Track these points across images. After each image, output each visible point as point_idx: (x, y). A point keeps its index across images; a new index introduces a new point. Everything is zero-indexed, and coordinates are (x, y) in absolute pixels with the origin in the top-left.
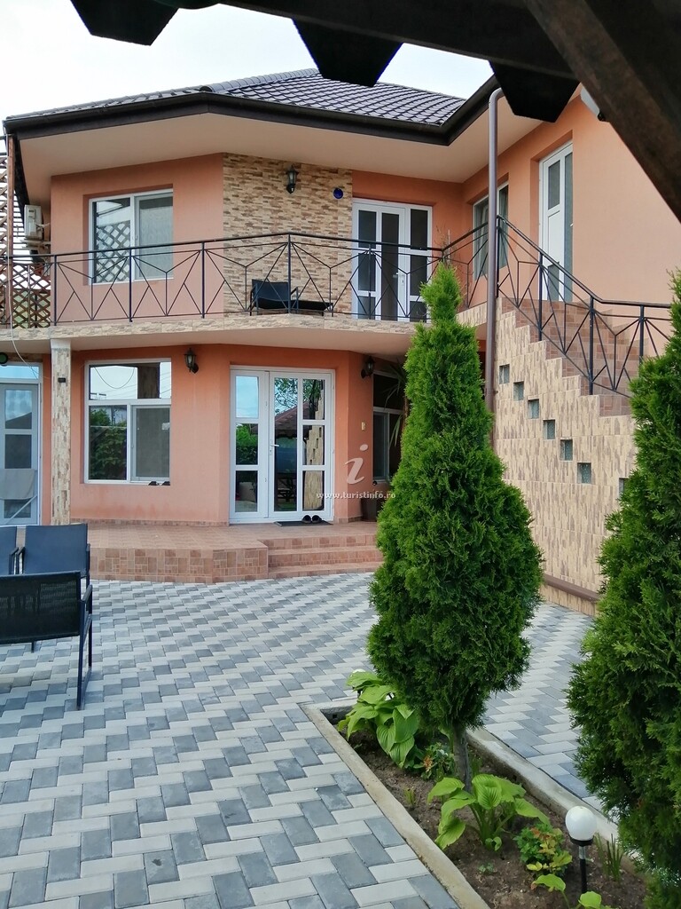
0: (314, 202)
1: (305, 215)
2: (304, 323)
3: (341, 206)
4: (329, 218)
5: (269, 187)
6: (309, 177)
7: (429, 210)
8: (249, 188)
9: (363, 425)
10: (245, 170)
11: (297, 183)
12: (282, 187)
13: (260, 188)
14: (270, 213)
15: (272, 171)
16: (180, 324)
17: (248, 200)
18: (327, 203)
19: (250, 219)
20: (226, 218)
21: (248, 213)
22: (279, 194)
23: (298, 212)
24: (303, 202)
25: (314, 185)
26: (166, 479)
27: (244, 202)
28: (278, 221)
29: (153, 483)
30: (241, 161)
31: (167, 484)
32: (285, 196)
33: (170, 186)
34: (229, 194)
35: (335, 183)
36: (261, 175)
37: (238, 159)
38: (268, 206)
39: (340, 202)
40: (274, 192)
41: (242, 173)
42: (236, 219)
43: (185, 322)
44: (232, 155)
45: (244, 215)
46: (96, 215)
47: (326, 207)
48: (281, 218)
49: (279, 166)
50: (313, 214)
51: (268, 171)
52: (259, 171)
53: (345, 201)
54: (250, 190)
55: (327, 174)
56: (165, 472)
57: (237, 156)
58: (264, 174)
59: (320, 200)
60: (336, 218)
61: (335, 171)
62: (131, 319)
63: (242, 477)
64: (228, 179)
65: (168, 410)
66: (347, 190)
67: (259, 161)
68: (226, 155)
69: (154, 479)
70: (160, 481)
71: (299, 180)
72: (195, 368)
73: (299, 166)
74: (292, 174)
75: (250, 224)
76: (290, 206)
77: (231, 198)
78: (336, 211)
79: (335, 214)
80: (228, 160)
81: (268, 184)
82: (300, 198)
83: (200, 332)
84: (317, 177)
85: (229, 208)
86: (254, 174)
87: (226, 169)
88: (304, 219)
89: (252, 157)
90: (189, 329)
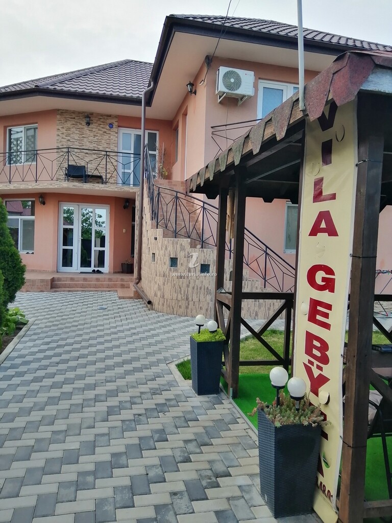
0: (99, 130)
1: (95, 136)
2: (74, 186)
3: (112, 132)
4: (106, 137)
5: (78, 124)
6: (97, 119)
7: (157, 133)
8: (69, 124)
9: (124, 230)
10: (67, 116)
11: (91, 122)
12: (84, 123)
13: (74, 124)
14: (78, 135)
15: (79, 117)
16: (27, 185)
17: (68, 129)
18: (105, 130)
19: (69, 138)
20: (58, 138)
21: (68, 135)
22: (83, 127)
23: (92, 134)
24: (94, 130)
25: (99, 122)
26: (33, 251)
27: (66, 130)
28: (82, 139)
29: (28, 253)
30: (65, 113)
31: (33, 253)
32: (86, 128)
33: (37, 123)
34: (60, 127)
35: (109, 121)
36: (74, 118)
37: (64, 111)
38: (77, 132)
39: (112, 130)
40: (80, 126)
41: (65, 118)
42: (63, 138)
43: (29, 184)
44: (61, 110)
45: (66, 136)
46: (10, 134)
47: (105, 132)
48: (83, 137)
49: (83, 114)
50: (99, 135)
51: (77, 116)
52: (73, 116)
53: (115, 129)
54: (69, 125)
55: (106, 117)
56: (32, 248)
57: (63, 110)
58: (76, 118)
59: (102, 129)
60: (110, 137)
61: (110, 116)
62: (10, 182)
63: (65, 251)
64: (59, 120)
65: (34, 221)
66: (116, 124)
67: (74, 112)
68: (58, 110)
69: (28, 251)
70: (31, 252)
71: (92, 120)
72: (44, 203)
73: (92, 114)
74: (89, 118)
75: (69, 140)
76: (88, 132)
77: (60, 129)
78: (110, 134)
79: (109, 135)
80: (59, 112)
81: (78, 122)
82: (93, 128)
83: (35, 188)
84: (101, 119)
85: (59, 133)
86: (71, 118)
87: (58, 116)
88: (94, 137)
89: (71, 111)
90: (31, 187)
